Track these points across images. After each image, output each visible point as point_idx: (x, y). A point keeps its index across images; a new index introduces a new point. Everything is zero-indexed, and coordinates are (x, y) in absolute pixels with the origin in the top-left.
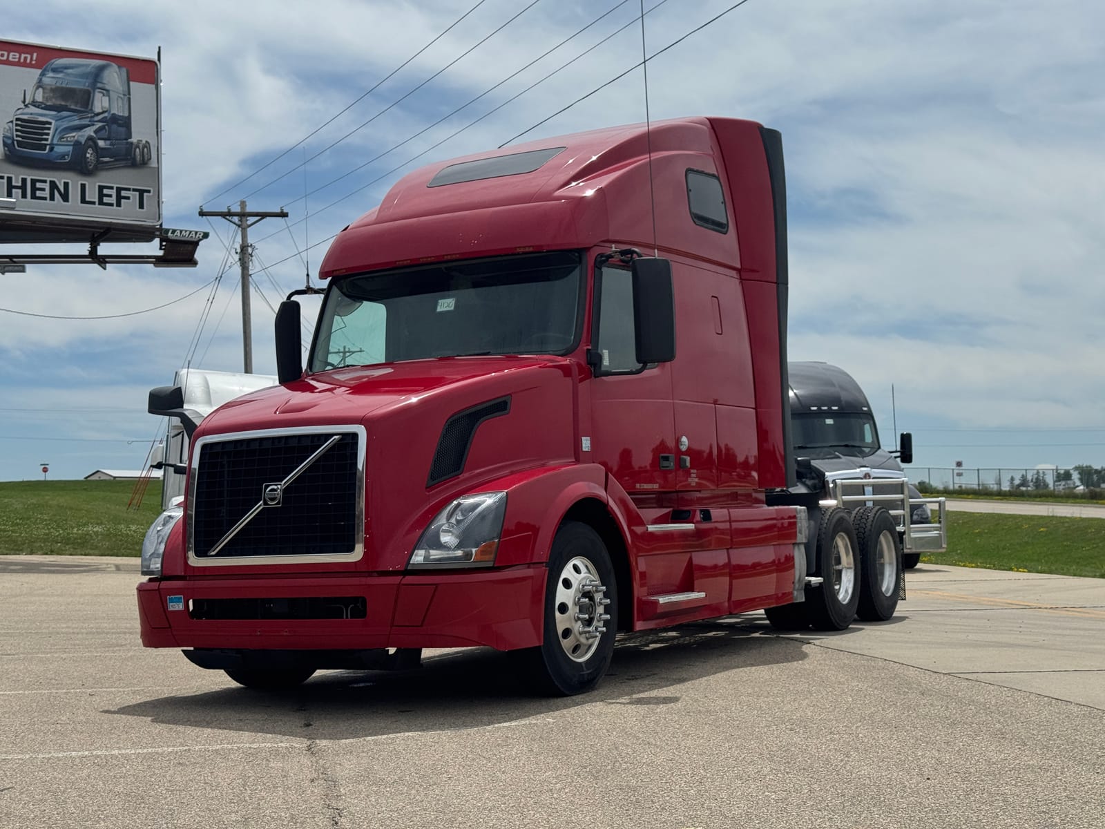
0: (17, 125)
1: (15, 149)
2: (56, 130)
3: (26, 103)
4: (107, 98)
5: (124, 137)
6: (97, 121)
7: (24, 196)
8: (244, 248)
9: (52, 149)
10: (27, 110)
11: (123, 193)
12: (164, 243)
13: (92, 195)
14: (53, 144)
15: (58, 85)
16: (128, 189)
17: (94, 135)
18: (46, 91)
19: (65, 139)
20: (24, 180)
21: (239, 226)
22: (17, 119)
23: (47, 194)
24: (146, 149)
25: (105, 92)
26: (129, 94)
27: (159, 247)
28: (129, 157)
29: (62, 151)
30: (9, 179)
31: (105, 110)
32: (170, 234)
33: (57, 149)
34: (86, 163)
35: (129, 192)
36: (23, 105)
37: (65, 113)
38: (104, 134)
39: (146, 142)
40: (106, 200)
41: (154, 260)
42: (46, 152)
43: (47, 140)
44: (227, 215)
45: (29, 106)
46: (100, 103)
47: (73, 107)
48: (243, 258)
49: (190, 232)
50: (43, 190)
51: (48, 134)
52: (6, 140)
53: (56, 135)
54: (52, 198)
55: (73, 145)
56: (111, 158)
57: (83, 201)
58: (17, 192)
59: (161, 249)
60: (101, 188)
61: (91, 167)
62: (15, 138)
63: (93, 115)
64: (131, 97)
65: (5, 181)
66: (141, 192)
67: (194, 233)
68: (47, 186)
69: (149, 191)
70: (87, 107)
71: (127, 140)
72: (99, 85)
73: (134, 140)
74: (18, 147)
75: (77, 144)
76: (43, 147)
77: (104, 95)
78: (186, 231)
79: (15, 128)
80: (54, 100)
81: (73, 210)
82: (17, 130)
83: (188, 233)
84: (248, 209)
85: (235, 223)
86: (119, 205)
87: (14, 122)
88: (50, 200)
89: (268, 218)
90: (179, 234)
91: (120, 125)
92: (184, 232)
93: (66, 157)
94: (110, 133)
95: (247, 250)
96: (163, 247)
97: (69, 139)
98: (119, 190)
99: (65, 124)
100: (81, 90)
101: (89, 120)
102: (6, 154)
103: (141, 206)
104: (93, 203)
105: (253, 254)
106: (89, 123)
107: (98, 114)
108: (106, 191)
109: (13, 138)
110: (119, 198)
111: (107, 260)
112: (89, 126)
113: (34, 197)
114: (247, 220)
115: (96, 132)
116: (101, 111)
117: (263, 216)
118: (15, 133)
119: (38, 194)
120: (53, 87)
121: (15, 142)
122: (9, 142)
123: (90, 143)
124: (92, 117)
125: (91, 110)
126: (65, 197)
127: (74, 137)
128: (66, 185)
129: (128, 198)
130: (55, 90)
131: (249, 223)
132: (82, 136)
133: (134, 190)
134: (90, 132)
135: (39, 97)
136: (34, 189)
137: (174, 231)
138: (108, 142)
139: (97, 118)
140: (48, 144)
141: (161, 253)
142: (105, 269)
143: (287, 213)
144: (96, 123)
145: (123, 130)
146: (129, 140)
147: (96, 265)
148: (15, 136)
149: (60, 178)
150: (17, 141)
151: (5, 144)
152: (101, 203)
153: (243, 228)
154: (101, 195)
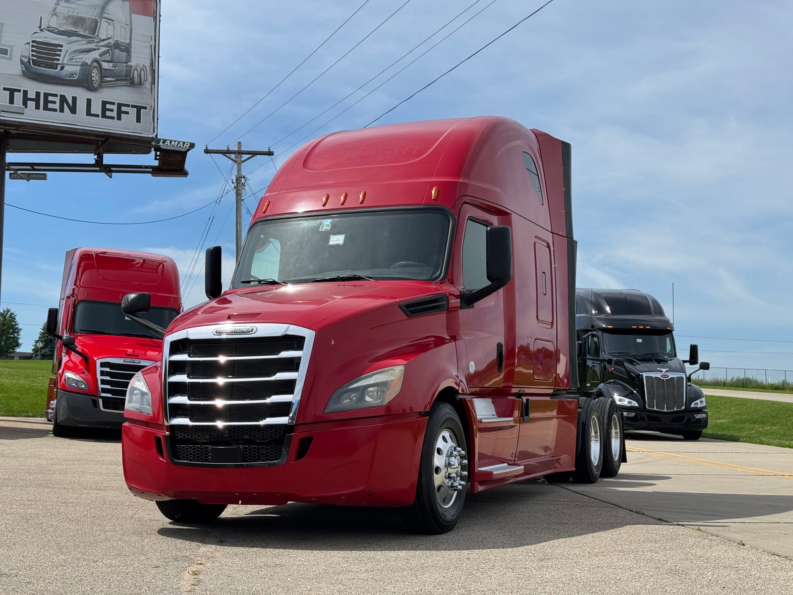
0: (33, 46)
1: (31, 66)
2: (67, 52)
3: (41, 28)
4: (112, 27)
5: (125, 61)
6: (101, 46)
7: (37, 107)
8: (238, 179)
9: (62, 68)
10: (42, 34)
11: (124, 109)
12: (158, 153)
13: (96, 108)
14: (64, 64)
15: (70, 13)
16: (128, 106)
17: (99, 58)
18: (59, 18)
19: (74, 60)
20: (38, 94)
21: (235, 161)
22: (33, 42)
23: (57, 106)
24: (143, 72)
25: (110, 21)
26: (131, 25)
27: (154, 157)
28: (128, 78)
29: (70, 70)
30: (25, 92)
31: (110, 37)
32: (161, 143)
33: (66, 68)
34: (92, 81)
35: (128, 108)
36: (39, 29)
37: (74, 38)
38: (107, 57)
39: (144, 66)
40: (108, 113)
41: (151, 170)
42: (57, 70)
43: (58, 60)
44: (226, 153)
45: (44, 30)
46: (104, 31)
47: (82, 33)
48: (237, 187)
49: (179, 142)
50: (54, 102)
51: (59, 55)
52: (23, 58)
53: (66, 56)
54: (62, 110)
55: (81, 65)
56: (112, 77)
57: (89, 113)
58: (31, 104)
59: (156, 159)
60: (104, 103)
61: (95, 85)
62: (31, 57)
63: (98, 40)
64: (133, 26)
65: (22, 93)
66: (139, 109)
67: (182, 143)
68: (57, 100)
69: (145, 108)
70: (94, 34)
71: (127, 63)
72: (105, 15)
73: (133, 63)
74: (33, 65)
75: (84, 65)
76: (54, 67)
77: (109, 24)
78: (175, 141)
79: (31, 48)
80: (66, 26)
81: (80, 121)
82: (33, 51)
83: (177, 143)
84: (243, 149)
85: (232, 160)
86: (119, 118)
87: (31, 44)
88: (60, 112)
89: (258, 156)
90: (169, 144)
91: (121, 50)
92: (173, 142)
93: (75, 75)
94: (113, 56)
95: (241, 181)
96: (158, 158)
97: (77, 60)
98: (120, 106)
99: (75, 47)
100: (90, 19)
101: (95, 44)
102: (23, 71)
103: (138, 120)
104: (97, 116)
105: (246, 184)
106: (96, 47)
107: (103, 40)
108: (108, 106)
109: (29, 57)
110: (120, 113)
111: (112, 169)
112: (95, 50)
113: (46, 108)
114: (241, 157)
115: (101, 55)
116: (106, 38)
117: (254, 154)
118: (31, 53)
119: (50, 106)
120: (66, 15)
121: (31, 61)
122: (26, 60)
123: (96, 64)
124: (98, 42)
125: (98, 36)
126: (73, 110)
127: (81, 58)
128: (74, 99)
129: (127, 113)
130: (67, 18)
131: (243, 159)
132: (89, 58)
133: (133, 106)
134: (95, 55)
135: (54, 24)
136: (46, 102)
137: (164, 141)
138: (111, 64)
139: (102, 43)
140: (60, 64)
141: (156, 163)
142: (111, 177)
143: (273, 152)
144: (101, 48)
145: (124, 54)
146: (129, 64)
147: (103, 174)
148: (31, 55)
149: (69, 92)
150: (32, 59)
151: (22, 62)
152: (104, 116)
153: (239, 164)
154: (104, 109)
